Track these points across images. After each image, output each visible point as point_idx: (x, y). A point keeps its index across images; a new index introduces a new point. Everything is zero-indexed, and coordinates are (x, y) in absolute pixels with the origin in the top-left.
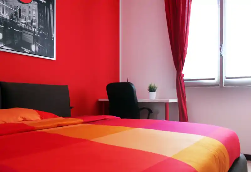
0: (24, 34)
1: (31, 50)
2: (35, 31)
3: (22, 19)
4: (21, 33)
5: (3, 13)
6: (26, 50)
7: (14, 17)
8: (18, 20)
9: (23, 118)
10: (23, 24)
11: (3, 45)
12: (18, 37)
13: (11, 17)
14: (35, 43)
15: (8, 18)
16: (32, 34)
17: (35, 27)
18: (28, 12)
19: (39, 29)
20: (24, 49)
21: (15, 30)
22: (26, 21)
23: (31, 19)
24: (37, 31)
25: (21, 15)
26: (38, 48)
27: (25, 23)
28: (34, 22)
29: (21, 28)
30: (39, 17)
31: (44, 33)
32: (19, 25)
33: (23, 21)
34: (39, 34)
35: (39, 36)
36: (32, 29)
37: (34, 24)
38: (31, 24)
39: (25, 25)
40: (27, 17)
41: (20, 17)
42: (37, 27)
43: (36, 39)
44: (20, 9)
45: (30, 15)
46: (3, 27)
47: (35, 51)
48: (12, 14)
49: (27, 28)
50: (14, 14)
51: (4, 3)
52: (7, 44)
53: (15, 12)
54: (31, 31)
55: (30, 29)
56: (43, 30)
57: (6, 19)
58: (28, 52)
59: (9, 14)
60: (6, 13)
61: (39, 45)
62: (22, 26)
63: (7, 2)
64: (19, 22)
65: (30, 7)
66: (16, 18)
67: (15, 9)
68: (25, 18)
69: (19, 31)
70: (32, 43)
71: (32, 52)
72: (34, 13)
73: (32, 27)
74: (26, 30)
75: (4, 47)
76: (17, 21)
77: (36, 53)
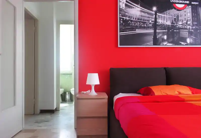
0: (181, 32)
1: (186, 42)
2: (189, 28)
3: (179, 21)
4: (179, 32)
5: (167, 22)
6: (183, 43)
7: (174, 22)
8: (177, 23)
9: (178, 92)
10: (180, 25)
11: (167, 43)
12: (177, 35)
13: (172, 23)
14: (189, 37)
15: (170, 24)
16: (187, 30)
17: (189, 25)
18: (184, 15)
19: (193, 26)
20: (182, 42)
21: (175, 31)
22: (182, 22)
23: (186, 20)
24: (191, 27)
25: (179, 20)
26: (192, 40)
27: (182, 24)
28: (189, 21)
29: (179, 29)
30: (193, 17)
31: (197, 27)
32: (177, 26)
33: (181, 23)
34: (193, 29)
35: (192, 31)
36: (187, 27)
37: (188, 23)
38: (187, 23)
39: (182, 26)
40: (183, 19)
41: (178, 21)
42: (191, 24)
43: (190, 33)
44: (178, 16)
45: (185, 17)
46: (167, 31)
48: (173, 21)
49: (183, 27)
50: (174, 20)
51: (167, 15)
52: (170, 41)
53: (175, 19)
54: (186, 29)
55: (186, 27)
56: (196, 25)
57: (169, 25)
58: (185, 44)
59: (171, 21)
60: (169, 21)
61: (193, 38)
62: (180, 27)
63: (169, 14)
64: (177, 25)
65: (185, 12)
66: (175, 22)
67: (174, 16)
68: (181, 20)
70: (188, 37)
71: (187, 44)
72: (189, 14)
73: (187, 25)
74: (182, 29)
75: (168, 44)
76: (176, 25)
77: (191, 44)
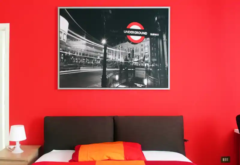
0: (136, 71)
1: (143, 84)
2: (147, 66)
3: (135, 58)
4: (134, 71)
5: (119, 58)
6: (138, 85)
7: (128, 58)
8: (131, 60)
10: (136, 63)
11: (119, 85)
12: (131, 75)
13: (126, 60)
14: (147, 77)
15: (123, 61)
16: (144, 69)
17: (147, 62)
18: (140, 50)
19: (151, 63)
20: (137, 84)
21: (128, 69)
22: (138, 59)
23: (144, 56)
24: (149, 65)
25: (134, 55)
26: (150, 81)
27: (138, 61)
28: (147, 58)
29: (135, 67)
30: (151, 51)
31: (156, 65)
32: (132, 64)
33: (136, 60)
34: (151, 67)
35: (151, 69)
36: (144, 64)
37: (146, 59)
38: (144, 60)
39: (138, 63)
40: (140, 55)
41: (133, 57)
42: (149, 61)
43: (148, 73)
44: (133, 51)
45: (142, 52)
46: (119, 69)
47: (148, 84)
48: (126, 57)
49: (140, 65)
50: (128, 56)
51: (119, 50)
52: (122, 83)
53: (129, 54)
54: (143, 67)
55: (142, 65)
56: (156, 62)
57: (122, 62)
58: (141, 87)
59: (124, 58)
60: (121, 57)
61: (151, 78)
62: (135, 64)
63: (122, 48)
64: (132, 61)
65: (142, 45)
66: (130, 59)
67: (129, 51)
68: (137, 56)
69: (132, 69)
70: (145, 77)
71: (144, 86)
72: (146, 49)
73: (145, 62)
74: (139, 67)
76: (130, 62)
77: (148, 86)
